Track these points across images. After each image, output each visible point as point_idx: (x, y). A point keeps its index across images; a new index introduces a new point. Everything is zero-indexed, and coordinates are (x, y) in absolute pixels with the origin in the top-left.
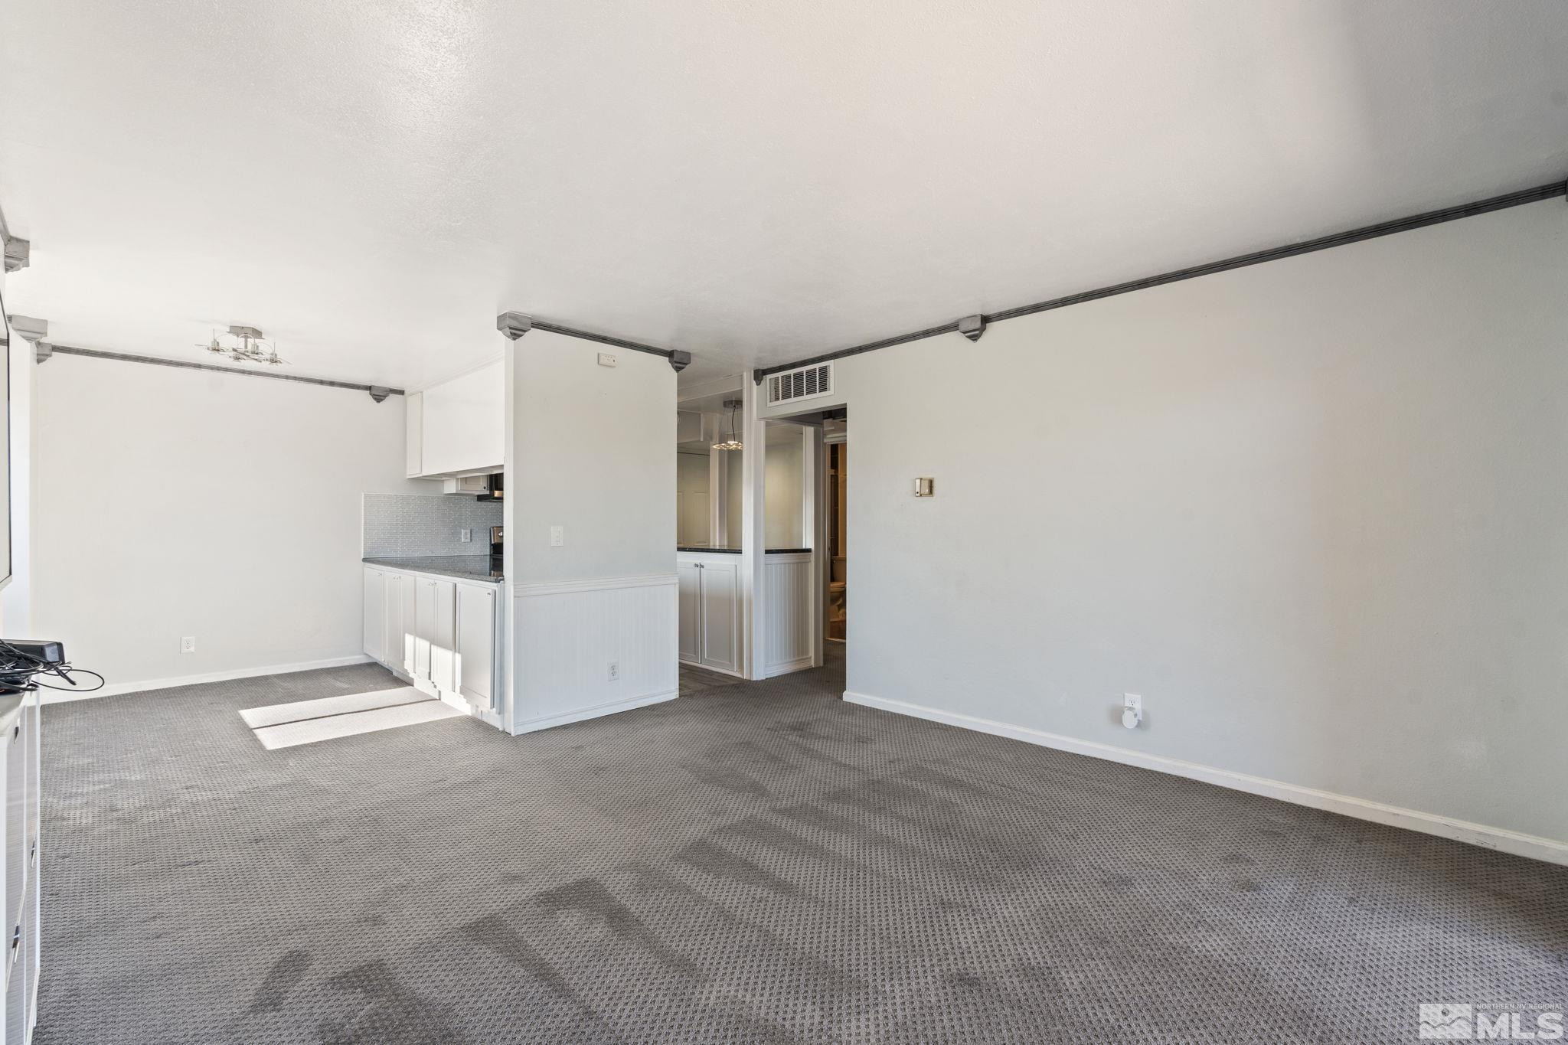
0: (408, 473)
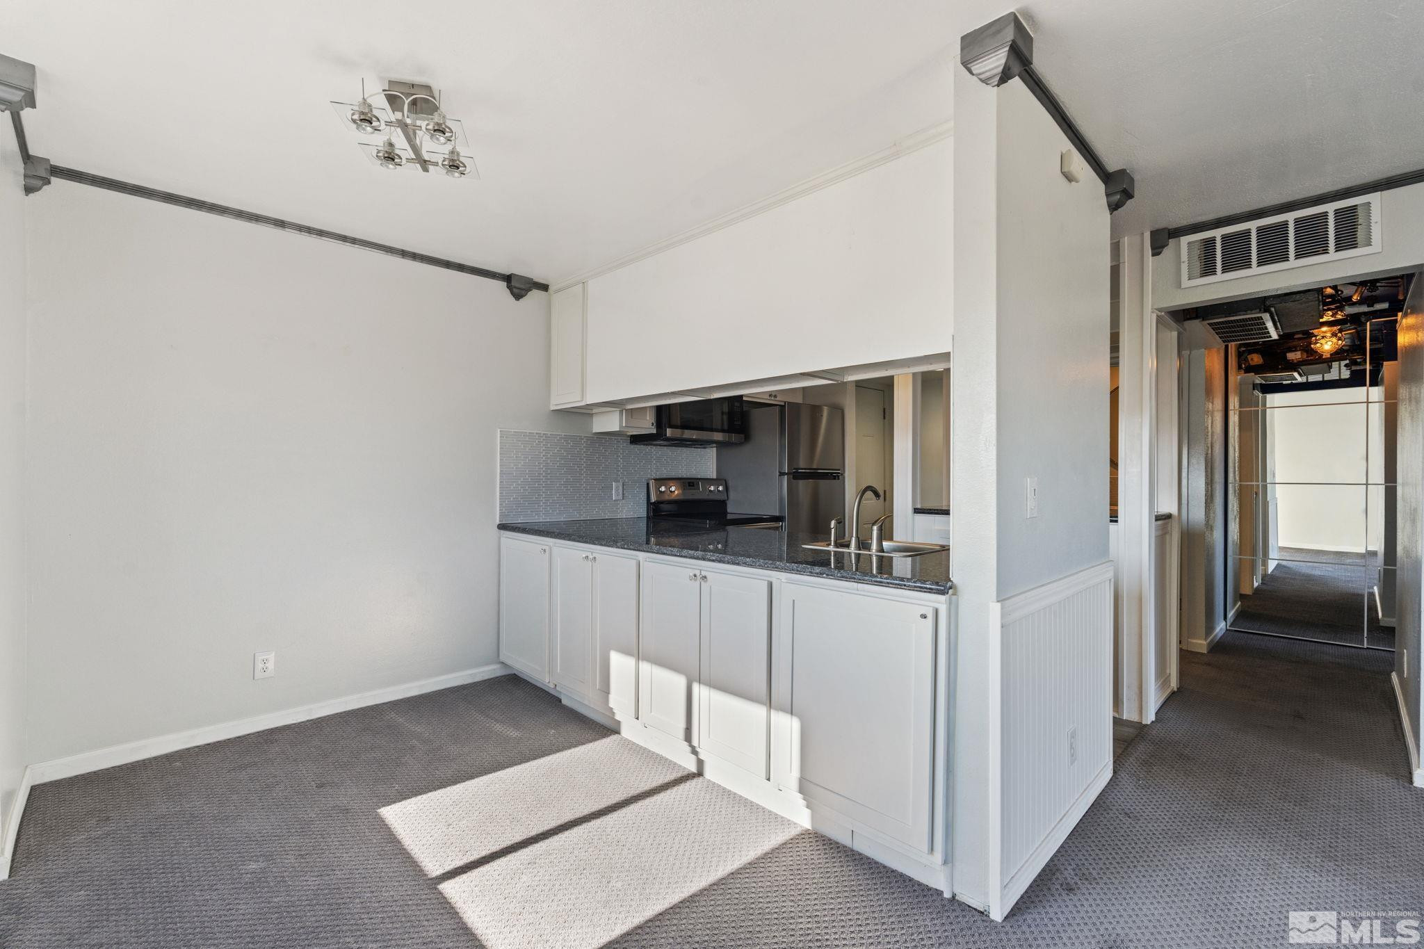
0: (553, 403)
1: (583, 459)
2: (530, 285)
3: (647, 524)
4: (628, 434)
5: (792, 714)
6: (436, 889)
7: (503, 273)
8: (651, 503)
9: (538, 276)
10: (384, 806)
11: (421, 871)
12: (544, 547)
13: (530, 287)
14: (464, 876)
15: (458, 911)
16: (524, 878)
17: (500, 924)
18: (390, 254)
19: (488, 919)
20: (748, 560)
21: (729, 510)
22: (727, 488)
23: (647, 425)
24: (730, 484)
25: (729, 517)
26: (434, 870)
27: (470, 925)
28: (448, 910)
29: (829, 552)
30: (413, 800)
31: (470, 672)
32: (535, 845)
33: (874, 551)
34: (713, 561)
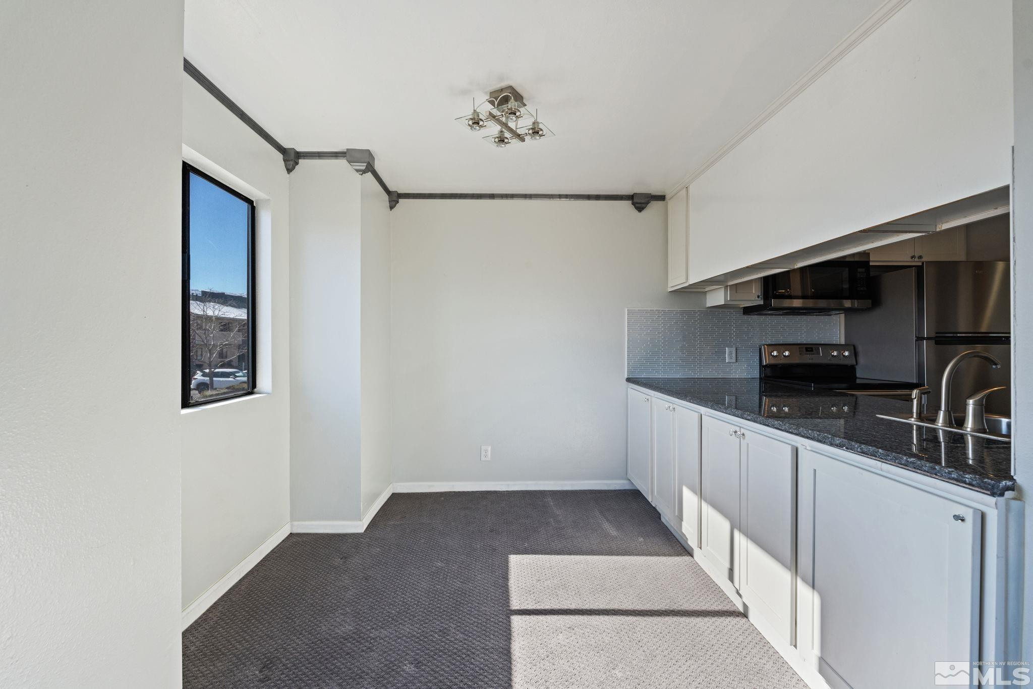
0: (670, 284)
1: (697, 329)
2: (649, 199)
3: (760, 385)
4: (741, 306)
5: (813, 587)
6: (509, 617)
7: (627, 194)
8: (763, 366)
9: (654, 189)
10: (513, 554)
11: (508, 602)
12: (648, 397)
13: (649, 200)
14: (528, 617)
15: (512, 638)
16: (561, 636)
17: (528, 659)
18: (552, 199)
19: (524, 652)
20: (776, 422)
21: (858, 375)
22: (855, 353)
23: (754, 297)
24: (860, 349)
25: (858, 381)
26: (515, 605)
27: (512, 650)
28: (507, 634)
29: (911, 426)
30: (530, 556)
31: (606, 482)
32: (580, 616)
33: (969, 430)
34: (748, 420)
